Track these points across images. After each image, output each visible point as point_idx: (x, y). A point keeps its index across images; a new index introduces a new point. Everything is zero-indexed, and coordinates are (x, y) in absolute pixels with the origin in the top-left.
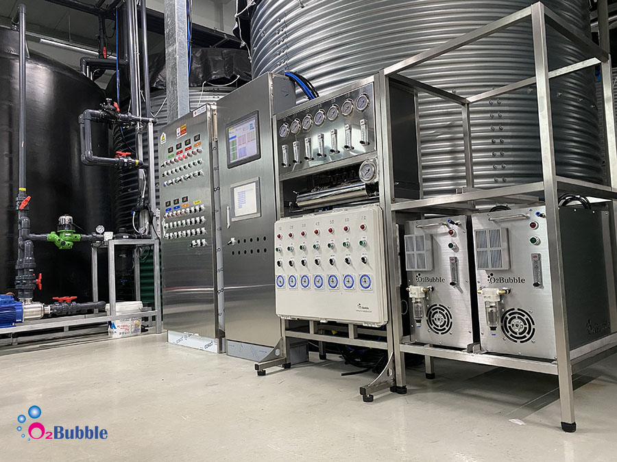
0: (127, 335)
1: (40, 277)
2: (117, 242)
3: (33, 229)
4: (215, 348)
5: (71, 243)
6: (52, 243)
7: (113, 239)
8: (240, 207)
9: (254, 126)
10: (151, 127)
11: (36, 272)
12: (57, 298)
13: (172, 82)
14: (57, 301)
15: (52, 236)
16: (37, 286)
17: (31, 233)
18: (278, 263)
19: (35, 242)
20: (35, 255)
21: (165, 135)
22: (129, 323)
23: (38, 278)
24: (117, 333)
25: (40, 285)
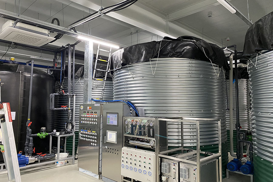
0: (62, 165)
1: (35, 149)
2: (61, 136)
3: (33, 132)
4: (98, 177)
5: (45, 136)
6: (39, 137)
7: (60, 135)
8: (110, 138)
9: (116, 116)
10: (75, 96)
11: (33, 148)
12: (38, 153)
13: (86, 90)
14: (38, 154)
15: (38, 134)
16: (33, 152)
17: (32, 134)
18: (123, 161)
19: (33, 137)
20: (33, 142)
21: (83, 107)
22: (63, 162)
23: (34, 149)
24: (59, 164)
25: (34, 151)
